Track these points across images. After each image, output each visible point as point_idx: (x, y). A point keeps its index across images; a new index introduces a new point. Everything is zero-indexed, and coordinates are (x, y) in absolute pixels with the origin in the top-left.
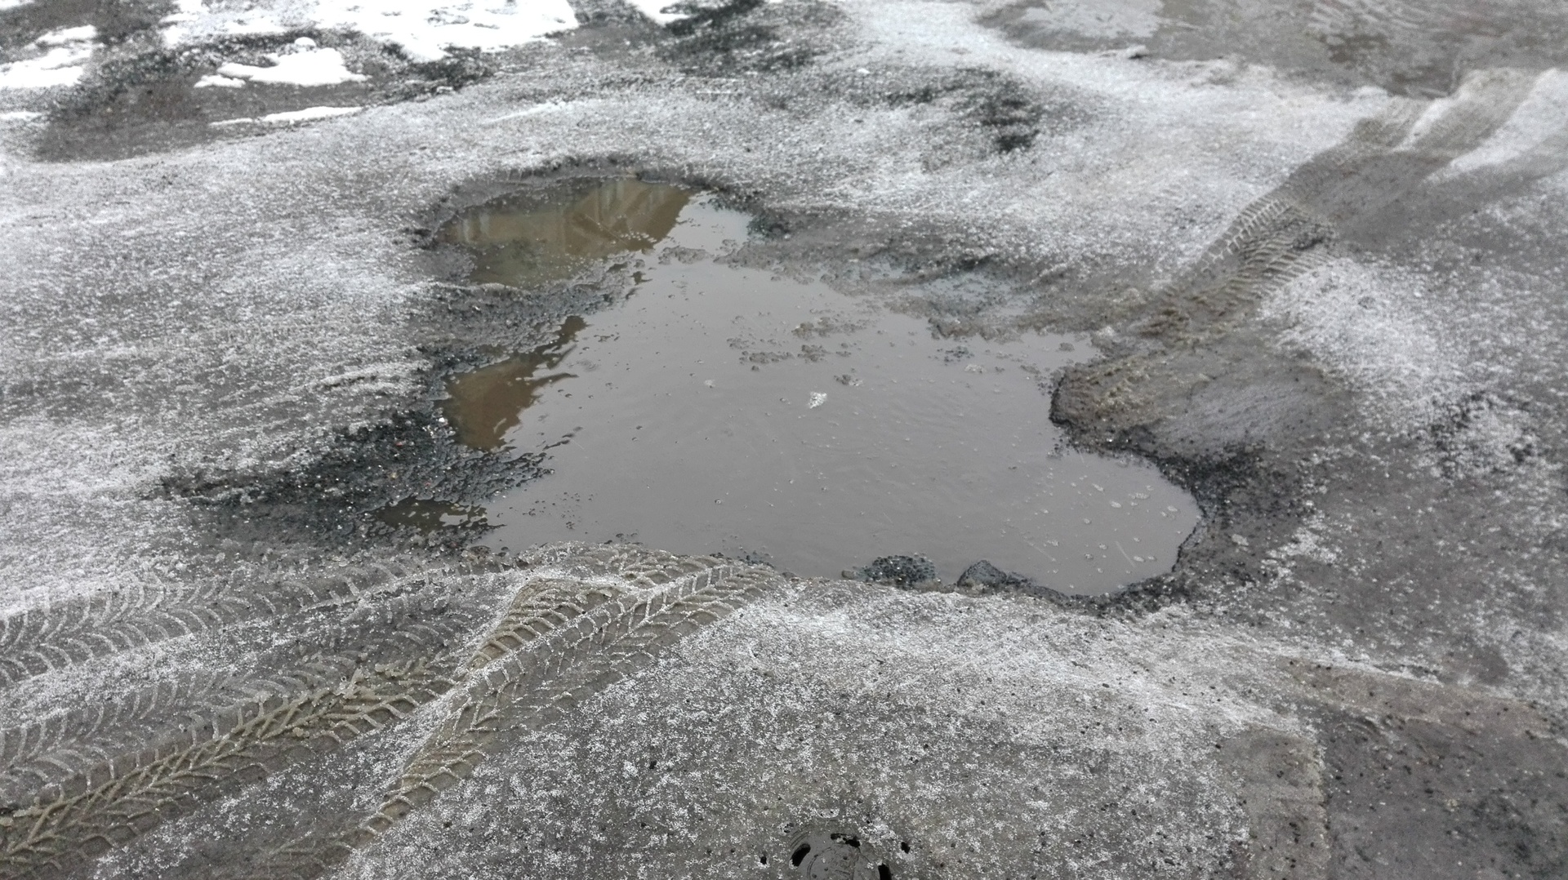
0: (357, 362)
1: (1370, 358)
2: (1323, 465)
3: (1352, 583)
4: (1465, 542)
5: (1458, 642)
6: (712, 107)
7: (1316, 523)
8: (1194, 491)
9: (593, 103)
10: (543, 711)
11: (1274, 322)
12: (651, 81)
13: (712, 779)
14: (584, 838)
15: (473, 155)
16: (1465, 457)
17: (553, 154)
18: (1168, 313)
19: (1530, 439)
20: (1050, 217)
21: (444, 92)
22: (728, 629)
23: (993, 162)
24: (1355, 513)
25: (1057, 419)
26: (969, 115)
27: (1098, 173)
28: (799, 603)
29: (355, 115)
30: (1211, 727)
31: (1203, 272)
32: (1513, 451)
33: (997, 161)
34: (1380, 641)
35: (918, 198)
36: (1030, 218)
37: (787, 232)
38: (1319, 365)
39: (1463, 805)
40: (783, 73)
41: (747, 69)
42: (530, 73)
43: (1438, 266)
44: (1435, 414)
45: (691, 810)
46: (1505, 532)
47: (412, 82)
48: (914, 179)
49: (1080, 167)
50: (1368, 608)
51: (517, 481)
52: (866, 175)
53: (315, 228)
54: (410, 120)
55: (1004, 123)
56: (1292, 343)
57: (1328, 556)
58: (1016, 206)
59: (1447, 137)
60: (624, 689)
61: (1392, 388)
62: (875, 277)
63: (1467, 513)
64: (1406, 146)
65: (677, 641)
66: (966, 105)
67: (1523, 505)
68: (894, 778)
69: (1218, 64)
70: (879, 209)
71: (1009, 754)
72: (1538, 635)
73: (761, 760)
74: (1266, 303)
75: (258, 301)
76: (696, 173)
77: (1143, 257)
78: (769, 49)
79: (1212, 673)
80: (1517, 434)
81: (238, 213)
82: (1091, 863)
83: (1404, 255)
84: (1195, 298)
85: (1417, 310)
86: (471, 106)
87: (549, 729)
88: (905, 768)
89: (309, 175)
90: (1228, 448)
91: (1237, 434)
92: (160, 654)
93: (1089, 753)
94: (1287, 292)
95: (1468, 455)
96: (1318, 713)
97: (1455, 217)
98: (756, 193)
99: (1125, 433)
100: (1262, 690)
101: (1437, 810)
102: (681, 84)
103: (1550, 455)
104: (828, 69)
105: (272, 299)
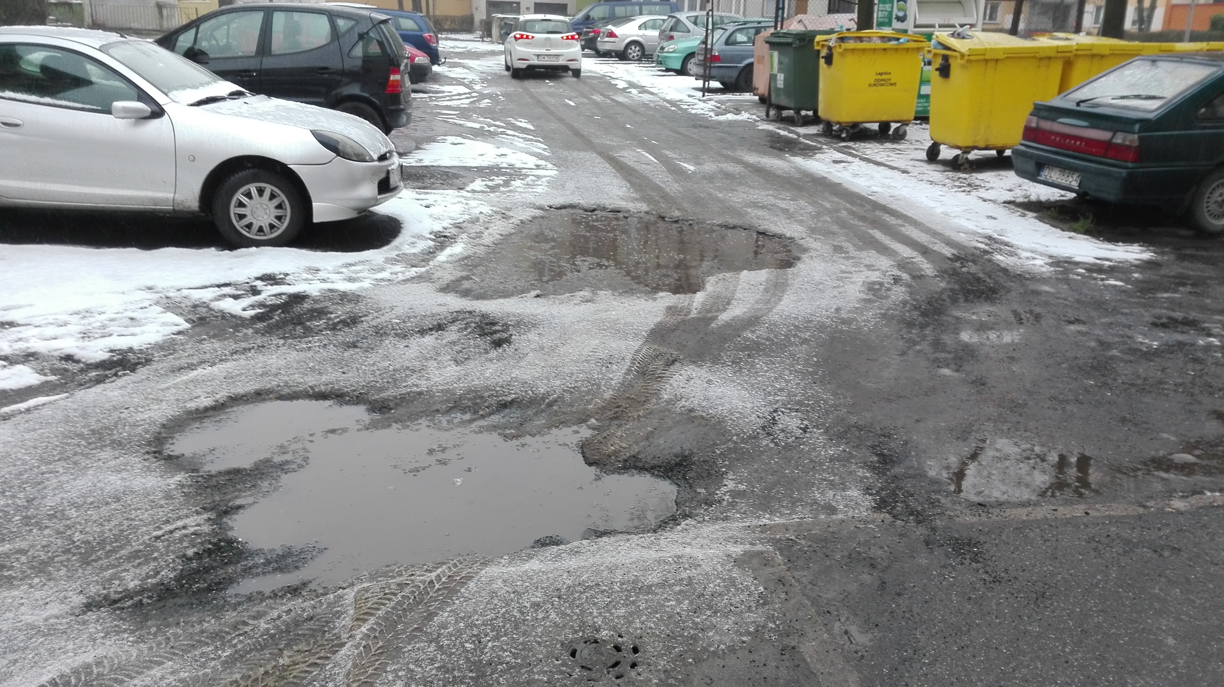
0: (168, 522)
1: (722, 405)
2: (722, 453)
3: (758, 495)
4: (797, 469)
5: (812, 505)
6: (310, 354)
7: (731, 477)
8: (669, 478)
9: (229, 365)
10: (406, 637)
11: (671, 400)
12: (263, 347)
13: (514, 639)
14: (465, 677)
15: (164, 405)
16: (781, 436)
17: (218, 396)
18: (618, 407)
19: (806, 422)
20: (537, 375)
21: (124, 375)
22: (483, 579)
23: (493, 354)
24: (745, 469)
25: (590, 464)
26: (470, 333)
27: (553, 349)
28: (510, 563)
29: (67, 398)
30: (728, 556)
31: (626, 385)
32: (801, 428)
33: (496, 353)
34: (780, 512)
35: (460, 379)
36: (527, 377)
37: (391, 409)
38: (700, 413)
39: (842, 557)
40: (346, 329)
41: (322, 331)
42: (176, 355)
43: (733, 362)
44: (761, 422)
45: (511, 652)
46: (812, 461)
47: (94, 374)
48: (452, 371)
49: (542, 348)
50: (769, 503)
51: (309, 557)
52: (424, 373)
53: (84, 462)
54: (110, 394)
55: (491, 334)
56: (683, 407)
57: (742, 487)
58: (516, 373)
59: (711, 308)
60: (444, 616)
61: (738, 415)
62: (456, 421)
63: (793, 458)
64: (694, 314)
65: (459, 591)
66: (466, 329)
67: (815, 449)
68: (600, 613)
69: (582, 293)
70: (440, 388)
71: (649, 589)
72: (843, 494)
73: (533, 625)
74: (663, 392)
75: (74, 505)
76: (317, 390)
77: (593, 385)
78: (330, 319)
79: (718, 539)
80: (800, 422)
81: (23, 464)
82: (704, 617)
83: (716, 360)
84: (628, 398)
85: (734, 381)
86: (148, 379)
87: (416, 643)
88: (603, 608)
89: (56, 436)
90: (676, 456)
91: (677, 450)
92: (159, 675)
93: (682, 580)
94: (671, 385)
95: (782, 434)
96: (769, 541)
97: (731, 340)
98: (360, 393)
99: (626, 461)
100: (742, 539)
101: (833, 562)
102: (284, 345)
103: (817, 427)
104: (374, 323)
105: (85, 503)
